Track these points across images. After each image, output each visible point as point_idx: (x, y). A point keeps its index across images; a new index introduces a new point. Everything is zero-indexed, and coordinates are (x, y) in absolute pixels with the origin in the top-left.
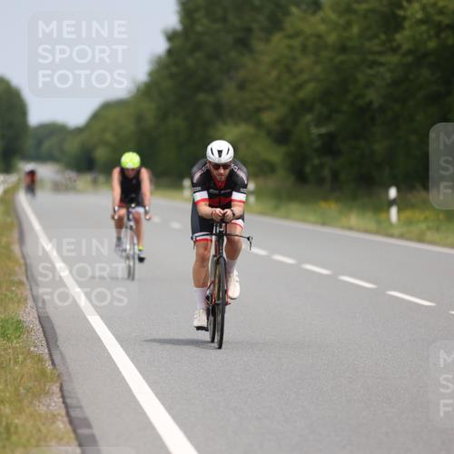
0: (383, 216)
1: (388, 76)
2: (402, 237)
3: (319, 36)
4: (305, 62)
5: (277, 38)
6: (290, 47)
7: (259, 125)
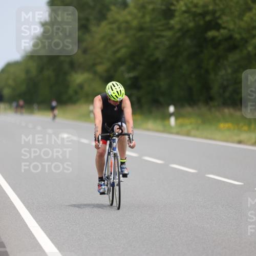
0: (166, 123)
1: (167, 43)
2: (178, 133)
3: (127, 22)
4: (120, 37)
5: (104, 24)
6: (111, 29)
7: (95, 73)
